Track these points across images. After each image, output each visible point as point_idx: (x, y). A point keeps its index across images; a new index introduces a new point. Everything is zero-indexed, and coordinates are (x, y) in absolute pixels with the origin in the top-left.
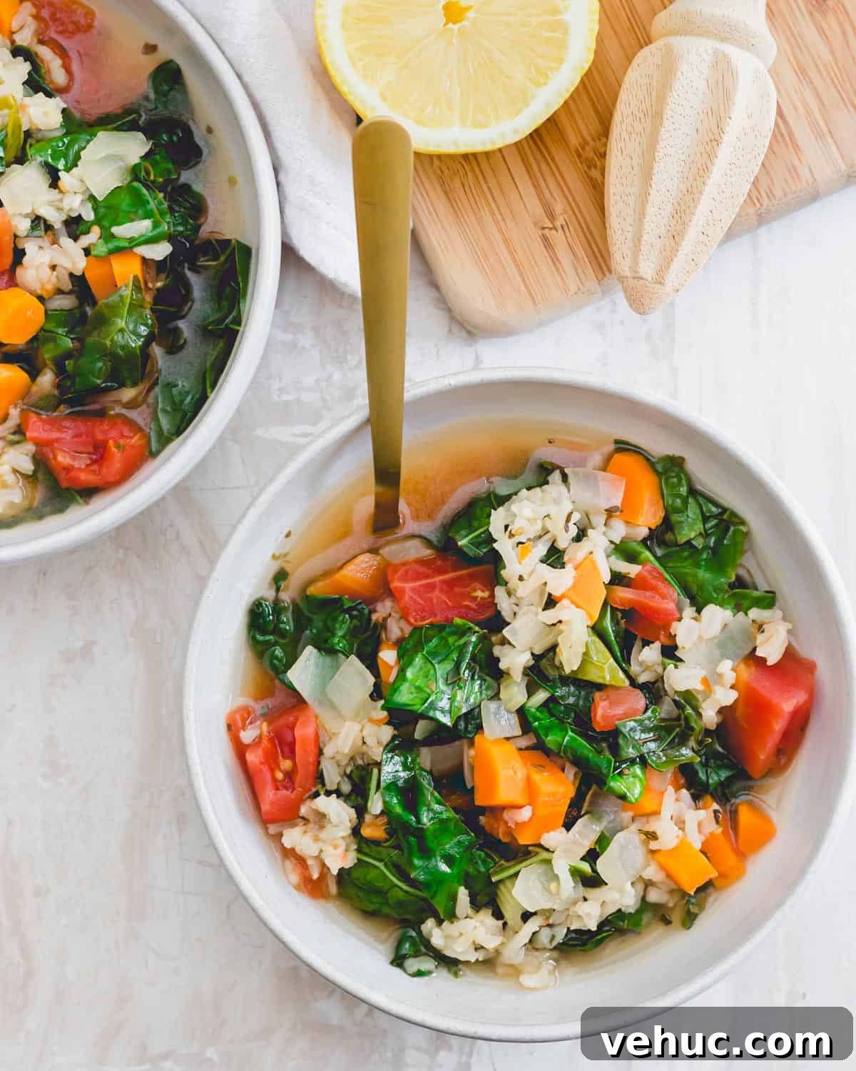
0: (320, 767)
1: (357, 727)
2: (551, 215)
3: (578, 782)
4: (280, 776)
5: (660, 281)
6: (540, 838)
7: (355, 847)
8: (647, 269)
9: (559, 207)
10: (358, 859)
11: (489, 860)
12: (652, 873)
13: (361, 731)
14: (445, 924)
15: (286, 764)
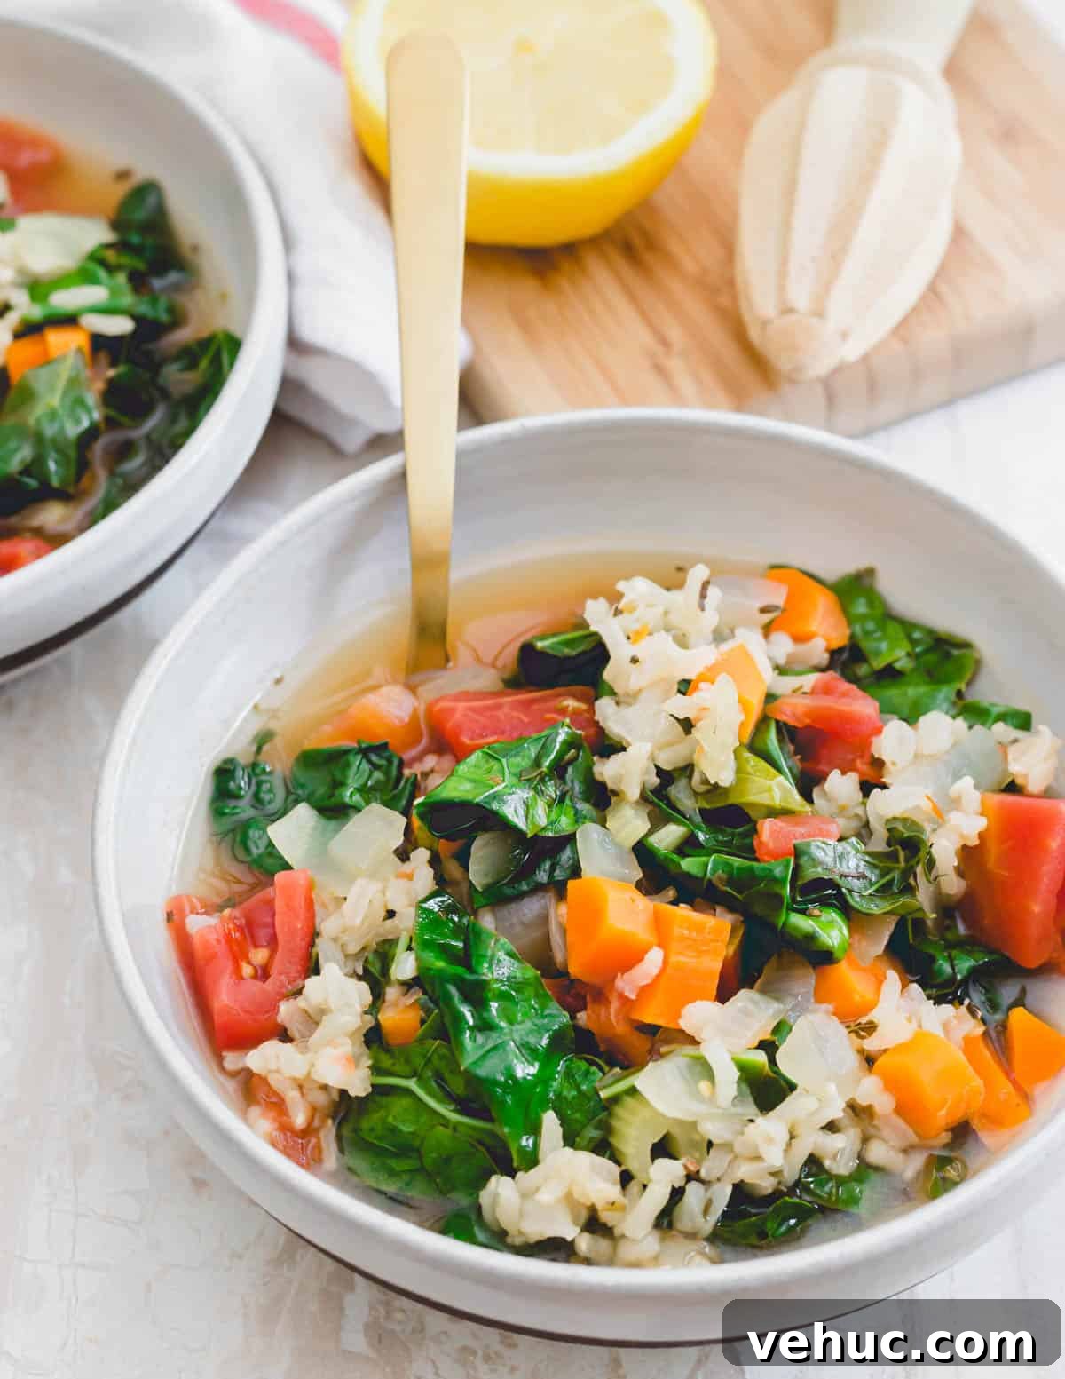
0: (314, 950)
1: (375, 887)
2: (665, 342)
3: (737, 941)
4: (247, 970)
5: (819, 313)
6: (679, 1016)
7: (370, 1063)
8: (800, 297)
9: (675, 334)
10: (373, 1086)
11: (594, 1069)
12: (870, 1090)
13: (384, 892)
14: (520, 1175)
15: (260, 956)
